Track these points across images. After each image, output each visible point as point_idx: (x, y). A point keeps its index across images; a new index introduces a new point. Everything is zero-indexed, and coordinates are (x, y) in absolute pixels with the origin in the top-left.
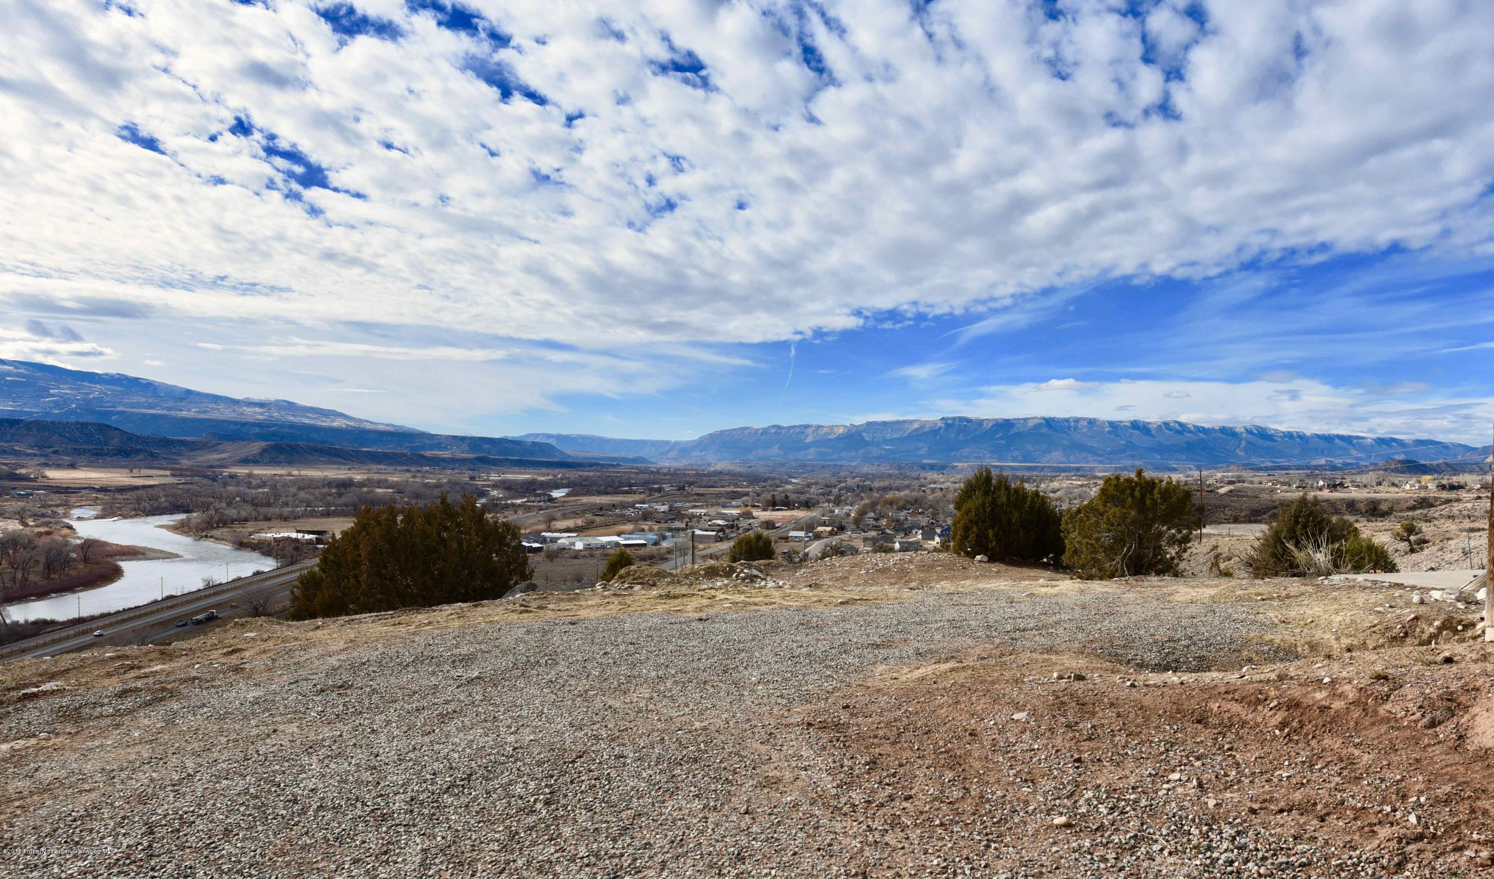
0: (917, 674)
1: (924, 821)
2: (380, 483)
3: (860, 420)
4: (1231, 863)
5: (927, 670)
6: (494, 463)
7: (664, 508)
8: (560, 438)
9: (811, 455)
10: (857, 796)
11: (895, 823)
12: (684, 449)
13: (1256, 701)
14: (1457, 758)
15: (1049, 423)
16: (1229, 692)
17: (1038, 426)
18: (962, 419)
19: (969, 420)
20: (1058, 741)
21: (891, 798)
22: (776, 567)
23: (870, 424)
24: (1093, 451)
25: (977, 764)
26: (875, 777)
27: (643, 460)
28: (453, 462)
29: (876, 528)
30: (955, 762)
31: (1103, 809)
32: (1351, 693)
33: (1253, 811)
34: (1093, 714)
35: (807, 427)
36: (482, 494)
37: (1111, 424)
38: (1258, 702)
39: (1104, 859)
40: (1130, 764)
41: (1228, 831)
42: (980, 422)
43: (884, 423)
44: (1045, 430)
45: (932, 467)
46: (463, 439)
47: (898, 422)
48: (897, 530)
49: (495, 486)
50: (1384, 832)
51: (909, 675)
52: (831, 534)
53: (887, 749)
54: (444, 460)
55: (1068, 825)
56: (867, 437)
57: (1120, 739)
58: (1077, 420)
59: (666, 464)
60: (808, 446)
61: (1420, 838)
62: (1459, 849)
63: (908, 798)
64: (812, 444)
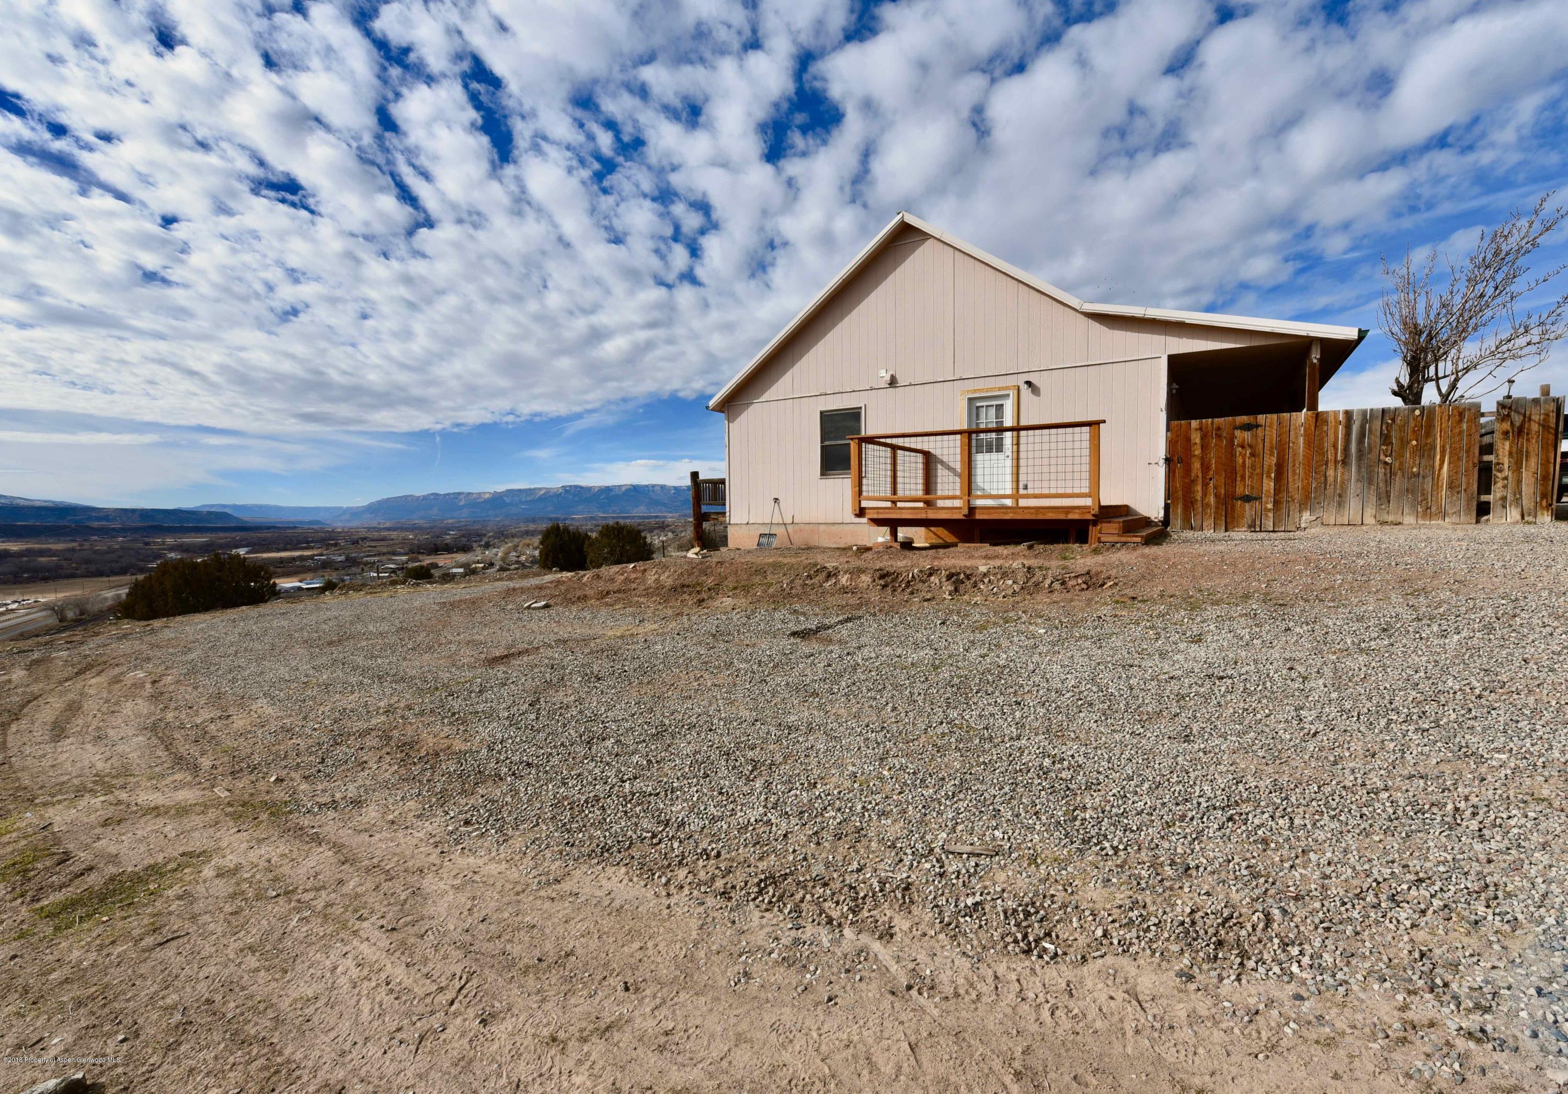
2: (42, 553)
3: (501, 488)
6: (171, 530)
7: (342, 558)
8: (235, 507)
9: (464, 514)
12: (355, 513)
15: (636, 488)
17: (628, 490)
18: (576, 487)
19: (581, 488)
23: (510, 492)
27: (317, 522)
28: (124, 530)
35: (460, 494)
36: (159, 556)
37: (675, 488)
42: (589, 489)
43: (520, 490)
44: (633, 493)
46: (133, 511)
47: (530, 490)
49: (172, 549)
54: (114, 529)
56: (507, 500)
58: (654, 486)
59: (339, 525)
60: (461, 508)
64: (464, 506)
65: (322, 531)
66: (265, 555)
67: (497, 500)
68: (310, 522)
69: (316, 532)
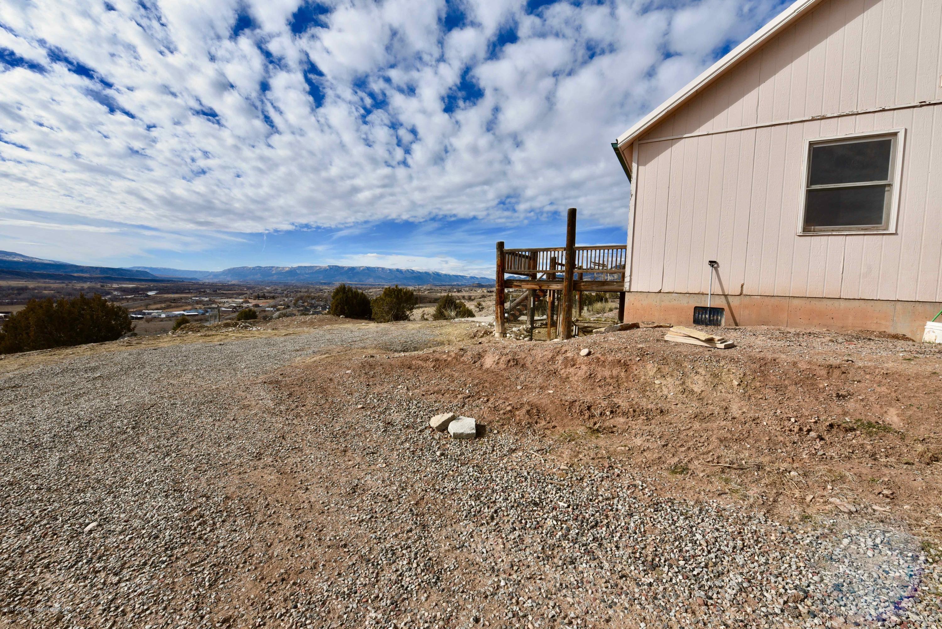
0: (313, 360)
1: (310, 414)
2: (46, 288)
3: (295, 265)
4: (415, 412)
5: (317, 358)
6: (116, 280)
7: (207, 299)
9: (275, 278)
10: (283, 408)
11: (298, 416)
12: (217, 275)
13: (426, 360)
14: (480, 372)
15: (368, 269)
16: (418, 358)
17: (364, 270)
18: (336, 266)
19: (339, 267)
20: (362, 379)
21: (297, 406)
22: (258, 322)
23: (300, 267)
24: (382, 278)
25: (331, 390)
26: (291, 399)
28: (91, 279)
29: (302, 306)
30: (323, 390)
31: (375, 401)
32: (453, 354)
33: (423, 395)
34: (375, 368)
35: (272, 267)
37: (390, 270)
38: (427, 360)
39: (374, 417)
40: (386, 384)
41: (415, 402)
42: (343, 268)
43: (305, 267)
44: (367, 271)
45: (325, 284)
46: (97, 268)
47: (311, 267)
48: (311, 307)
50: (460, 396)
51: (309, 360)
52: (284, 309)
53: (297, 388)
54: (85, 277)
55: (363, 408)
56: (298, 272)
57: (383, 376)
58: (378, 268)
60: (273, 275)
61: (469, 397)
62: (479, 399)
63: (303, 406)
64: (275, 274)
65: (197, 284)
66: (166, 296)
67: (293, 272)
68: (192, 279)
69: (194, 284)
